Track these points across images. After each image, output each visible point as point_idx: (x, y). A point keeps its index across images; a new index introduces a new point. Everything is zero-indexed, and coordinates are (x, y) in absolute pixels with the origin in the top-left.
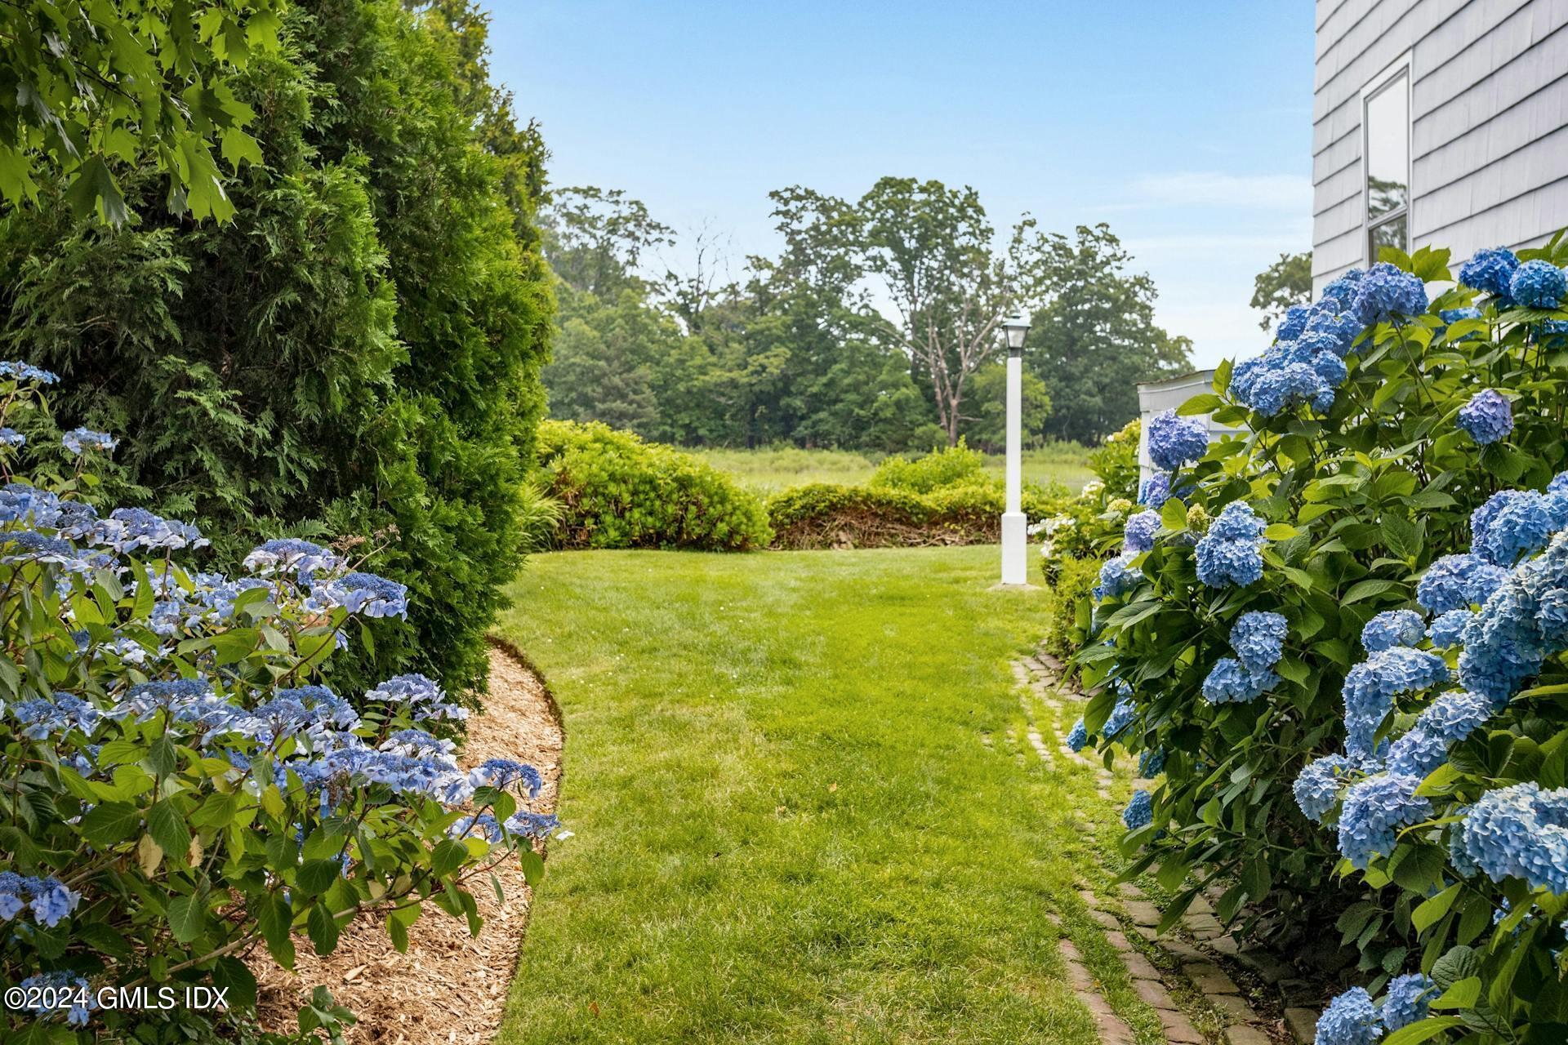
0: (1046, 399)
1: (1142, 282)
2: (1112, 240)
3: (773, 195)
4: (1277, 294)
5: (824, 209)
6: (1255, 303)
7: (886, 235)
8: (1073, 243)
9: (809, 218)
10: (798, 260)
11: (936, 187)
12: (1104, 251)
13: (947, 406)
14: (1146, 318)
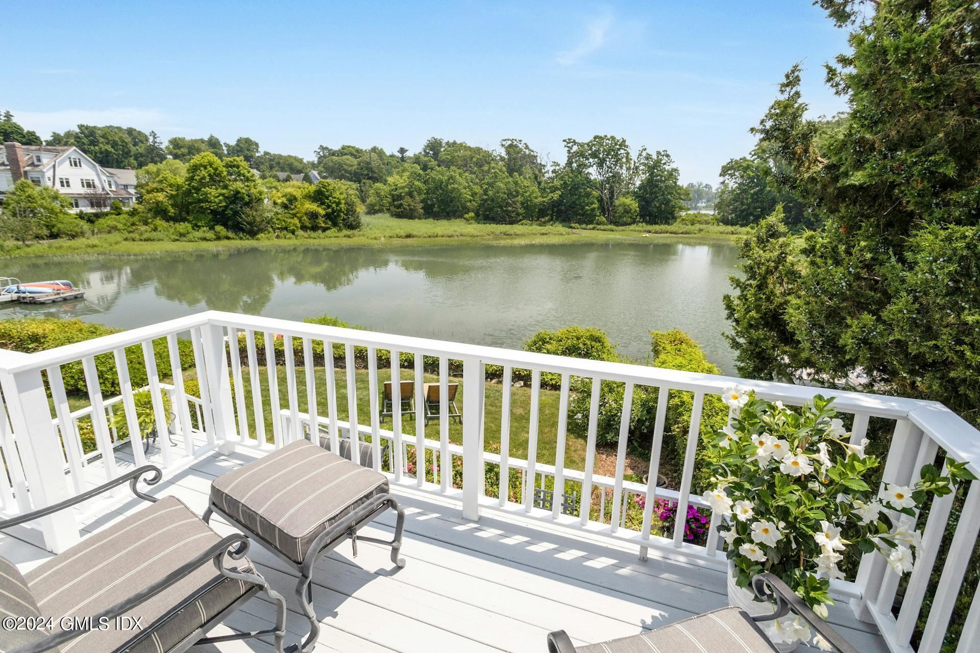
0: (638, 209)
1: (676, 170)
2: (668, 156)
3: (564, 141)
4: (729, 172)
5: (579, 144)
6: (721, 175)
7: (594, 155)
8: (655, 157)
9: (575, 148)
10: (569, 163)
11: (613, 138)
12: (665, 159)
13: (608, 210)
14: (675, 183)
